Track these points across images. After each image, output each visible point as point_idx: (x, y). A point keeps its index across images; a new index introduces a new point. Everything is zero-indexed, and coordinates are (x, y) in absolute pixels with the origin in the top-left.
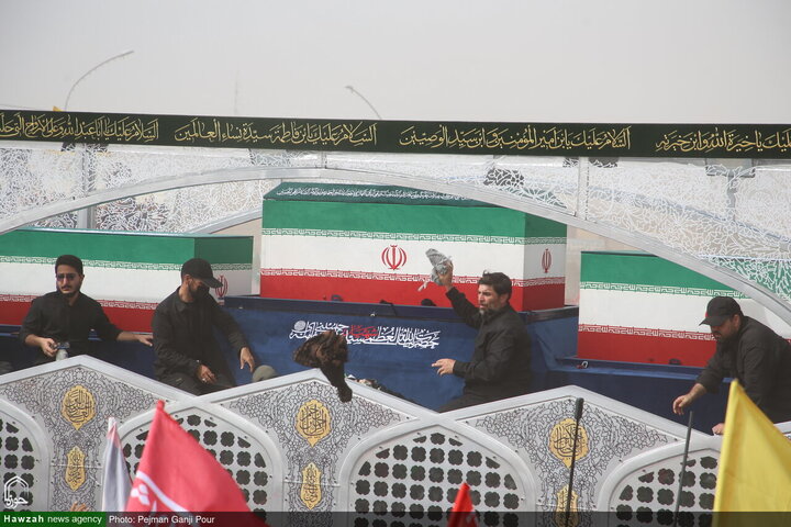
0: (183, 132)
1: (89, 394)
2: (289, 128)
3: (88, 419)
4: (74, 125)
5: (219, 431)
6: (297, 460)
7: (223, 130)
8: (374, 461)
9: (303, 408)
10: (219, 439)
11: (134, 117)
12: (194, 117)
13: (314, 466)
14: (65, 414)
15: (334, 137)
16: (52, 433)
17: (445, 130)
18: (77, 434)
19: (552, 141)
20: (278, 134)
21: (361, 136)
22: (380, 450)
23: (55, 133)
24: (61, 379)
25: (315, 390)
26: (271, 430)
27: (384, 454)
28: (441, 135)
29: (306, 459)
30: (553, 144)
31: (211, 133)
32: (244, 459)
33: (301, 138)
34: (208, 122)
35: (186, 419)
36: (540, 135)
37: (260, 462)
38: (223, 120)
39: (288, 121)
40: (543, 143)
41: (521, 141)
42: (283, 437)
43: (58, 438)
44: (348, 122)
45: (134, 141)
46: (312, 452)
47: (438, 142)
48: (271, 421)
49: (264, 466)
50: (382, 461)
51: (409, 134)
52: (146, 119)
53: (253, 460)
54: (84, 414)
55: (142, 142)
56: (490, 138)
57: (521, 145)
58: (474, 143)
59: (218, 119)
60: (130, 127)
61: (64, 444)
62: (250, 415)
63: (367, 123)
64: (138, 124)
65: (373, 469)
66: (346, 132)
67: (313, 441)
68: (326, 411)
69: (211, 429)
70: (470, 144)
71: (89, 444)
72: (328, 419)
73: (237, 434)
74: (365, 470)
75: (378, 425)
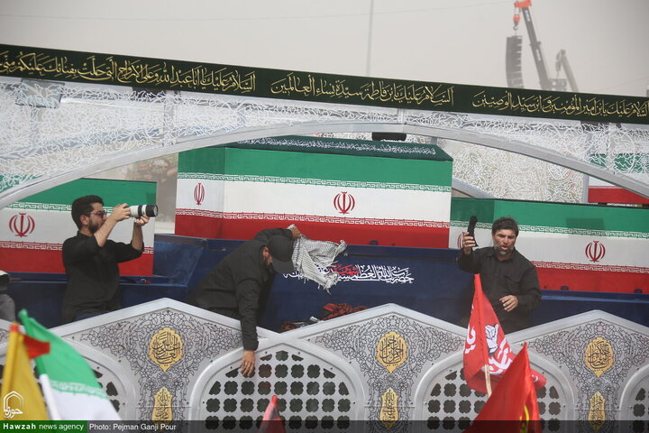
0: (279, 85)
1: (177, 335)
2: (377, 87)
3: (176, 360)
4: (169, 72)
5: (305, 364)
6: (378, 387)
7: (317, 85)
8: (443, 383)
9: (382, 339)
10: (306, 371)
11: (231, 69)
12: (290, 72)
13: (392, 391)
14: (152, 357)
15: (418, 97)
16: (139, 376)
17: (510, 95)
18: (165, 375)
19: (593, 108)
20: (367, 92)
21: (440, 98)
22: (449, 373)
23: (149, 80)
24: (148, 323)
25: (393, 322)
26: (354, 361)
27: (453, 376)
28: (506, 100)
29: (385, 386)
30: (593, 112)
31: (306, 88)
32: (329, 389)
33: (388, 96)
34: (303, 77)
35: (274, 355)
36: (584, 103)
37: (343, 390)
38: (317, 76)
39: (376, 80)
40: (586, 110)
41: (570, 107)
42: (364, 367)
43: (145, 380)
44: (429, 84)
45: (231, 92)
46: (391, 379)
47: (503, 105)
48: (354, 352)
49: (347, 393)
50: (450, 382)
51: (481, 98)
52: (243, 71)
53: (337, 389)
54: (173, 356)
55: (239, 93)
56: (545, 104)
57: (569, 111)
58: (532, 108)
59: (313, 75)
60: (227, 78)
61: (152, 387)
62: (335, 348)
63: (445, 86)
64: (235, 75)
65: (442, 390)
66: (427, 93)
67: (391, 368)
68: (403, 341)
69: (298, 363)
70: (530, 108)
71: (177, 385)
72: (405, 348)
73: (322, 366)
74: (436, 391)
75: (448, 351)
